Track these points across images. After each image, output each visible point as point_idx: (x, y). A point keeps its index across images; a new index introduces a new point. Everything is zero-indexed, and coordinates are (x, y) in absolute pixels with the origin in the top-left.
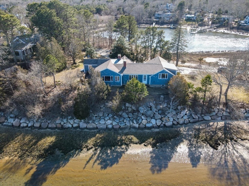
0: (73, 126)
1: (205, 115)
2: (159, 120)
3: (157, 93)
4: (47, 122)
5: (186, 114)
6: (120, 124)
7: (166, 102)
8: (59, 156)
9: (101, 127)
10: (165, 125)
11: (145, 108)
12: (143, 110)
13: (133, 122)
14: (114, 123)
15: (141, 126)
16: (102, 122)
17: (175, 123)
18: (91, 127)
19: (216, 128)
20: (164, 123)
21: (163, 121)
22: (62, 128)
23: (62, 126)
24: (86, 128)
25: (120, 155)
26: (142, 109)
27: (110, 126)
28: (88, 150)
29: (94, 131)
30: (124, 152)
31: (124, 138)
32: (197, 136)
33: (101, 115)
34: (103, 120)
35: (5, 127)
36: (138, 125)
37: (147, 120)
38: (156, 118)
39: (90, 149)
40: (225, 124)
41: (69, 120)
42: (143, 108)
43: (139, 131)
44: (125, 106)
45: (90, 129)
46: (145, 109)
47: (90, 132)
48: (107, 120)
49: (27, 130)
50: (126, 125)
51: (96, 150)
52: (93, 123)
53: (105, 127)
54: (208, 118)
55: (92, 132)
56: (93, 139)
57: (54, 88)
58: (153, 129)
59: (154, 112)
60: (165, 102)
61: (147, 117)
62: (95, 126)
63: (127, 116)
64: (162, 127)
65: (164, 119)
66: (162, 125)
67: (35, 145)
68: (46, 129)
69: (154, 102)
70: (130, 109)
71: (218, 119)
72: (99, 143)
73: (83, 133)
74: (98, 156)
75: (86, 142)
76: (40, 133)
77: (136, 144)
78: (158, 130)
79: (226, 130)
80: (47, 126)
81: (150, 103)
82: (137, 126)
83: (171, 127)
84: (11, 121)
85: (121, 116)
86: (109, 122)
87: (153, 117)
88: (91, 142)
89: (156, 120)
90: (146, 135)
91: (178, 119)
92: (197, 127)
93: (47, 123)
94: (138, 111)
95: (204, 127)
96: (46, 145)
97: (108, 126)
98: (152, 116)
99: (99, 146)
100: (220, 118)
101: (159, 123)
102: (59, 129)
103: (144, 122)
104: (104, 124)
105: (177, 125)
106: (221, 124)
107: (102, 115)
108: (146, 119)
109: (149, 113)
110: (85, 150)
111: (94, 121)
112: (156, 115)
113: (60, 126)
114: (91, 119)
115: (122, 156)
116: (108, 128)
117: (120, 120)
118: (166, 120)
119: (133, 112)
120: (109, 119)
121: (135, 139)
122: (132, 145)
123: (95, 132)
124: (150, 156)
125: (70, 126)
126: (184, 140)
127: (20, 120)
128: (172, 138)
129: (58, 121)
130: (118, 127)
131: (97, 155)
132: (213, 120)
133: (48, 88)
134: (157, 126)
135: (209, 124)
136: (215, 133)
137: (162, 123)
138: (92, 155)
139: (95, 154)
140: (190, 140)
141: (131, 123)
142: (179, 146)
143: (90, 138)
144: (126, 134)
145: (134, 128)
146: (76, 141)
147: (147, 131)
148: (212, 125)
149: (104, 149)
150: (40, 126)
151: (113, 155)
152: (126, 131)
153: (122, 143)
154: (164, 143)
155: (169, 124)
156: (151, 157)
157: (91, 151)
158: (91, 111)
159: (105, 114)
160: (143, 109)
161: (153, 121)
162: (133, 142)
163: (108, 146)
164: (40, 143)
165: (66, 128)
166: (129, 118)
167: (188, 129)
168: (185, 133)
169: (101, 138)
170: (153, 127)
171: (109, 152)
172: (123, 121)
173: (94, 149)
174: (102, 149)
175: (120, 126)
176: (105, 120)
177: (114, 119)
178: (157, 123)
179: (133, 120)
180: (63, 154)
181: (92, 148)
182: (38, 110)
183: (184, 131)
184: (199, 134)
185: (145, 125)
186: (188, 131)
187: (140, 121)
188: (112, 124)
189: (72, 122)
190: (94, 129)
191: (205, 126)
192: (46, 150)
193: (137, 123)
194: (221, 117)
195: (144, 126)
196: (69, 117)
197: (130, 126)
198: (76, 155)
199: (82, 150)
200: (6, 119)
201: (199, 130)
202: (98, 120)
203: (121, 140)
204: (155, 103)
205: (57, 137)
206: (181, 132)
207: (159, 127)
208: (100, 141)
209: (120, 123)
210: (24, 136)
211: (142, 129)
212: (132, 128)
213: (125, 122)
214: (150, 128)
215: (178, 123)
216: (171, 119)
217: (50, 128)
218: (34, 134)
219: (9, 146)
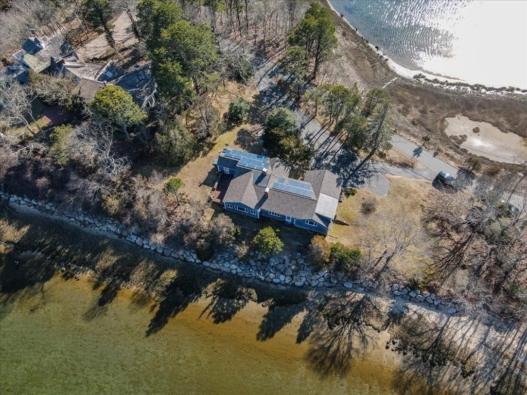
0: (195, 261)
1: (347, 281)
2: (289, 277)
3: (298, 244)
5: (323, 276)
6: (245, 272)
7: (304, 259)
8: (180, 297)
9: (225, 270)
10: (294, 284)
11: (277, 260)
13: (259, 273)
14: (239, 270)
15: (268, 279)
16: (227, 265)
17: (307, 284)
18: (215, 267)
19: (349, 302)
20: (293, 282)
21: (292, 279)
22: (185, 260)
23: (185, 258)
24: (209, 267)
26: (273, 262)
27: (234, 272)
28: (207, 297)
29: (216, 272)
30: (238, 309)
31: (244, 290)
32: (321, 308)
33: (226, 256)
34: (228, 263)
35: (129, 243)
37: (275, 274)
38: (286, 274)
39: (209, 296)
40: (364, 297)
41: (192, 254)
42: (275, 260)
43: (264, 284)
44: (255, 253)
45: (213, 269)
46: (276, 261)
47: (212, 273)
48: (232, 264)
50: (251, 274)
51: (214, 299)
52: (217, 264)
53: (229, 270)
54: (349, 285)
55: (215, 274)
56: (213, 284)
57: (177, 207)
58: (279, 285)
59: (287, 266)
61: (276, 270)
62: (218, 267)
63: (255, 264)
64: (290, 285)
65: (295, 277)
66: (291, 284)
67: (158, 279)
68: (169, 257)
69: (289, 256)
70: (259, 257)
71: (360, 289)
72: (218, 290)
74: (214, 308)
75: (207, 286)
76: (163, 261)
77: (255, 301)
78: (284, 288)
79: (359, 307)
80: (169, 254)
82: (263, 278)
83: (301, 287)
84: (134, 238)
85: (248, 264)
86: (234, 267)
87: (283, 273)
88: (210, 288)
89: (286, 276)
90: (268, 292)
91: (312, 280)
92: (329, 294)
93: (170, 251)
94: (268, 262)
95: (337, 297)
96: (167, 282)
97: (232, 270)
98: (283, 270)
99: (218, 295)
100: (363, 289)
102: (181, 260)
103: (272, 275)
104: (229, 268)
105: (309, 286)
106: (360, 296)
107: (228, 257)
109: (281, 267)
110: (204, 296)
111: (218, 262)
112: (287, 272)
113: (182, 258)
114: (215, 259)
115: (236, 312)
116: (232, 273)
117: (245, 267)
118: (296, 280)
119: (263, 261)
120: (235, 264)
121: (255, 296)
122: (250, 301)
123: (217, 274)
125: (193, 261)
126: (305, 310)
127: (143, 240)
128: (294, 303)
129: (181, 253)
130: (242, 275)
132: (354, 289)
133: (171, 205)
134: (285, 283)
135: (346, 294)
136: (344, 307)
137: (291, 281)
138: (209, 305)
139: (212, 304)
140: (311, 311)
141: (257, 274)
142: (296, 315)
143: (210, 283)
144: (249, 286)
145: (260, 279)
146: (197, 282)
147: (272, 286)
148: (347, 296)
150: (163, 252)
151: (228, 310)
152: (250, 281)
153: (240, 296)
154: (284, 307)
155: (298, 284)
156: (263, 321)
157: (210, 298)
158: (216, 250)
159: (230, 256)
161: (282, 277)
162: (252, 298)
163: (226, 297)
164: (163, 276)
165: (187, 262)
166: (257, 267)
167: (317, 295)
168: (311, 299)
169: (222, 284)
170: (280, 283)
171: (225, 305)
172: (249, 269)
173: (212, 297)
175: (245, 275)
176: (230, 263)
177: (240, 265)
179: (260, 270)
180: (183, 295)
181: (211, 295)
183: (311, 297)
184: (325, 305)
186: (316, 298)
187: (267, 274)
188: (236, 269)
189: (195, 256)
190: (217, 270)
191: (339, 295)
192: (168, 288)
193: (264, 275)
194: (366, 288)
195: (271, 280)
196: (193, 251)
197: (255, 277)
198: (195, 301)
199: (201, 296)
200: (129, 234)
201: (328, 299)
202: (223, 261)
203: (241, 293)
204: (291, 257)
205: (178, 272)
206: (308, 298)
207: (286, 285)
208: (220, 289)
210: (148, 262)
211: (268, 283)
212: (257, 279)
213: (251, 271)
214: (276, 284)
215: (310, 284)
216: (304, 279)
217: (173, 257)
218: (156, 262)
219: (136, 273)
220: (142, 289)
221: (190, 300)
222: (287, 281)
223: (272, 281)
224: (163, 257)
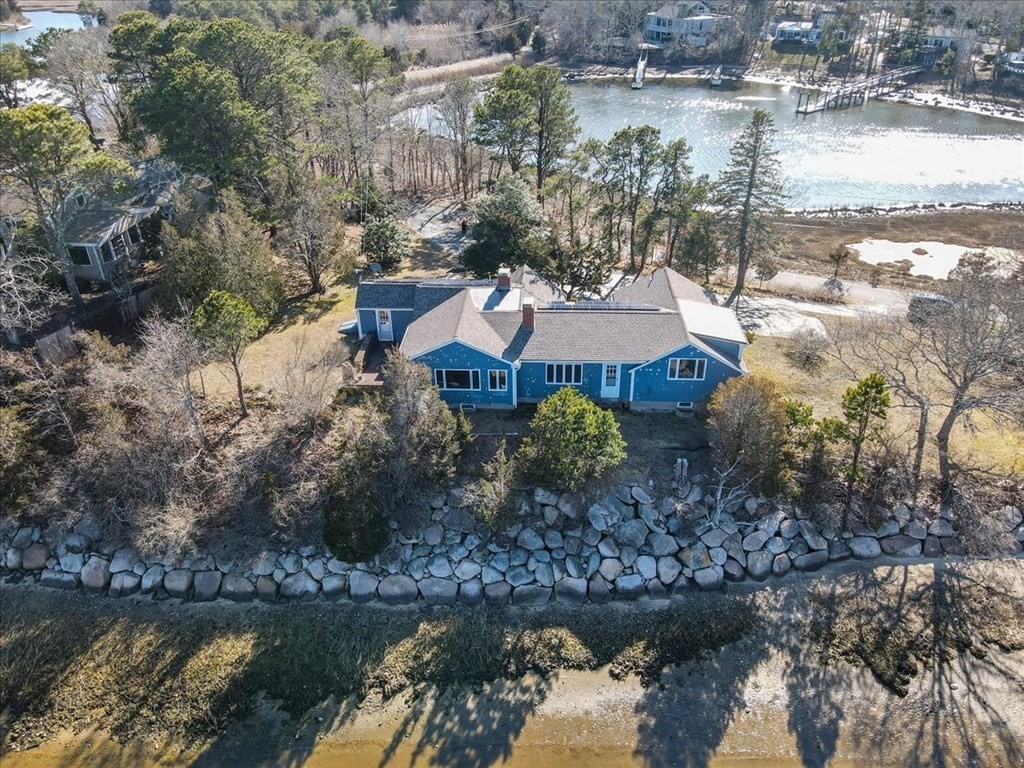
0: (321, 588)
1: (855, 536)
2: (671, 561)
3: (663, 444)
4: (217, 569)
5: (778, 534)
6: (514, 578)
7: (699, 484)
8: (271, 724)
9: (437, 590)
10: (692, 580)
11: (613, 509)
12: (605, 517)
13: (564, 570)
14: (489, 577)
15: (598, 585)
16: (440, 569)
17: (735, 570)
18: (396, 590)
19: (901, 595)
20: (688, 572)
21: (684, 565)
22: (280, 594)
23: (279, 585)
24: (377, 595)
25: (515, 718)
26: (602, 516)
27: (472, 589)
28: (386, 698)
29: (406, 606)
30: (530, 706)
31: (528, 639)
32: (822, 633)
33: (434, 538)
34: (445, 561)
35: (50, 590)
36: (585, 582)
37: (619, 559)
38: (657, 552)
39: (394, 692)
40: (938, 573)
41: (305, 563)
42: (607, 508)
43: (587, 607)
44: (532, 504)
45: (391, 599)
46: (612, 514)
47: (392, 614)
48: (460, 561)
49: (138, 602)
50: (535, 581)
51: (418, 696)
52: (404, 574)
53: (450, 589)
54: (866, 546)
55: (401, 614)
58: (645, 599)
59: (651, 524)
60: (692, 484)
61: (619, 545)
62: (412, 587)
63: (540, 543)
64: (680, 590)
65: (689, 556)
66: (682, 581)
67: (174, 676)
68: (214, 598)
69: (651, 483)
70: (551, 515)
71: (909, 551)
72: (428, 664)
73: (364, 620)
74: (430, 727)
75: (379, 660)
76: (192, 617)
77: (580, 667)
78: (662, 603)
79: (942, 601)
80: (216, 588)
81: (631, 487)
82: (580, 585)
83: (719, 588)
84: (72, 565)
85: (515, 544)
86: (468, 569)
87: (646, 549)
88: (396, 660)
89: (657, 559)
90: (615, 627)
91: (747, 553)
92: (824, 589)
93: (218, 575)
94: (585, 522)
95: (852, 590)
96: (219, 678)
97: (463, 586)
98: (641, 541)
99: (432, 679)
100: (917, 548)
101: (669, 571)
102: (265, 598)
103: (610, 567)
104: (449, 578)
105: (743, 578)
106: (921, 573)
107: (439, 540)
108: (617, 555)
109: (631, 529)
110: (374, 696)
111: (405, 567)
112: (658, 542)
113: (270, 587)
114: (394, 557)
115: (523, 723)
116: (465, 596)
117: (510, 559)
118: (698, 561)
119: (565, 524)
120: (469, 557)
122: (562, 672)
123: (412, 613)
124: (635, 722)
125: (312, 587)
126: (773, 650)
127: (109, 561)
128: (723, 640)
129: (262, 566)
130: (502, 591)
131: (423, 719)
132: (889, 555)
133: (217, 419)
134: (663, 583)
135: (874, 574)
136: (896, 615)
137: (680, 573)
138: (406, 723)
139: (416, 715)
140: (794, 652)
141: (558, 575)
142: (752, 679)
143: (395, 641)
144: (539, 624)
145: (570, 593)
146: (336, 656)
147: (621, 606)
148: (885, 579)
149: (449, 691)
150: (191, 585)
151: (487, 721)
152: (538, 607)
153: (522, 663)
154: (692, 663)
155: (710, 575)
157: (399, 703)
158: (394, 525)
159: (449, 536)
160: (605, 513)
161: (646, 566)
163: (466, 678)
164: (193, 664)
165: (293, 597)
166: (550, 551)
167: (786, 598)
168: (774, 616)
169: (436, 641)
170: (644, 590)
171: (471, 705)
172: (525, 565)
174: (441, 694)
175: (513, 588)
176: (450, 561)
177: (488, 558)
178: (662, 571)
179: (564, 559)
180: (286, 715)
181: (402, 687)
182: (178, 523)
183: (773, 609)
184: (830, 621)
185: (613, 582)
186: (787, 607)
187: (593, 564)
188: (478, 577)
189: (316, 568)
190: (406, 598)
191: (856, 581)
192: (220, 701)
193: (582, 572)
194: (923, 542)
195: (610, 586)
196: (307, 551)
197: (553, 587)
198: (342, 723)
199: (362, 698)
200: (53, 555)
201: (830, 603)
202: (424, 560)
203: (520, 653)
204: (655, 487)
205: (259, 638)
206: (760, 613)
207: (669, 589)
208: (435, 655)
209: (512, 573)
210: (128, 632)
211: (601, 598)
212: (561, 594)
213: (531, 568)
214: (631, 595)
215: (745, 569)
216: (720, 557)
217: (231, 596)
218: (166, 625)
219: (73, 679)
220: (104, 734)
221: (323, 724)
222: (667, 578)
223: (614, 591)
224: (191, 604)
